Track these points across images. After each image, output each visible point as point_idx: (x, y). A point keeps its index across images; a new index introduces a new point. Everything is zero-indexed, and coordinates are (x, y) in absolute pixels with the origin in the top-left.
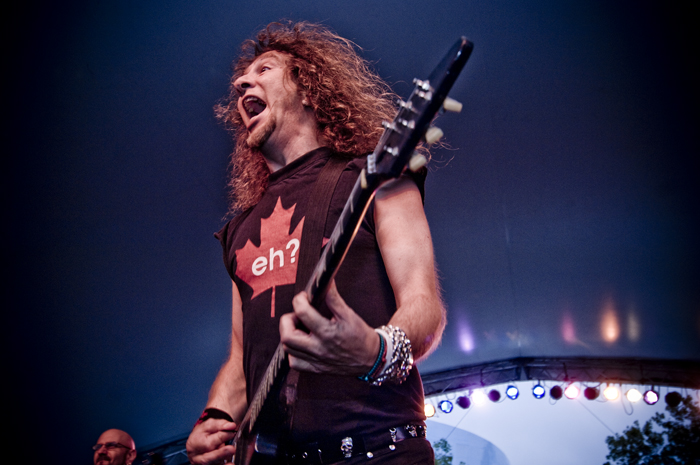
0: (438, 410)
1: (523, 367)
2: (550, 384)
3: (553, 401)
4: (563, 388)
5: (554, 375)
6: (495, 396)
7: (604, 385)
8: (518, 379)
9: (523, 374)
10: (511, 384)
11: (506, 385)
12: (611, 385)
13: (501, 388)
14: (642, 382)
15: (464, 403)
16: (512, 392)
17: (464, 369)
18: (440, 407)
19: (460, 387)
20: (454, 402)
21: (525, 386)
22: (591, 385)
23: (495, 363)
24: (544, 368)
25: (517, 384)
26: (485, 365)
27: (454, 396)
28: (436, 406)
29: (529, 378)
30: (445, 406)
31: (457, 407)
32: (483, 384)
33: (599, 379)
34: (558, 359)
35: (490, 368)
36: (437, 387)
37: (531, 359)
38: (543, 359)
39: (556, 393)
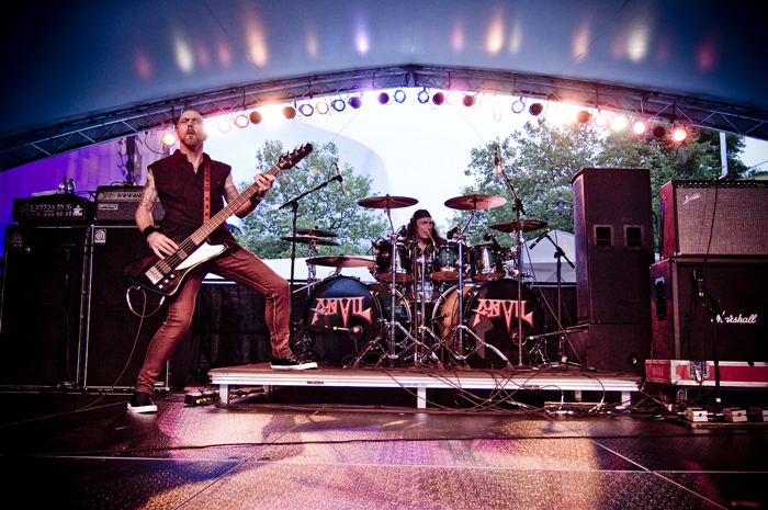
0: (331, 109)
1: (413, 74)
2: (433, 92)
3: (435, 106)
4: (445, 95)
5: (438, 83)
6: (384, 99)
7: (481, 94)
8: (406, 85)
9: (411, 81)
10: (400, 88)
11: (395, 89)
12: (487, 94)
13: (390, 92)
14: (514, 93)
15: (355, 103)
16: (400, 96)
17: (357, 71)
18: (333, 106)
19: (353, 89)
20: (346, 102)
21: (412, 92)
22: (471, 94)
23: (387, 68)
24: (431, 76)
25: (405, 89)
26: (378, 69)
27: (346, 97)
28: (329, 104)
29: (416, 86)
30: (338, 105)
31: (348, 106)
32: (374, 88)
33: (477, 89)
34: (444, 68)
35: (382, 73)
36: (331, 87)
37: (420, 67)
38: (431, 67)
39: (438, 99)
